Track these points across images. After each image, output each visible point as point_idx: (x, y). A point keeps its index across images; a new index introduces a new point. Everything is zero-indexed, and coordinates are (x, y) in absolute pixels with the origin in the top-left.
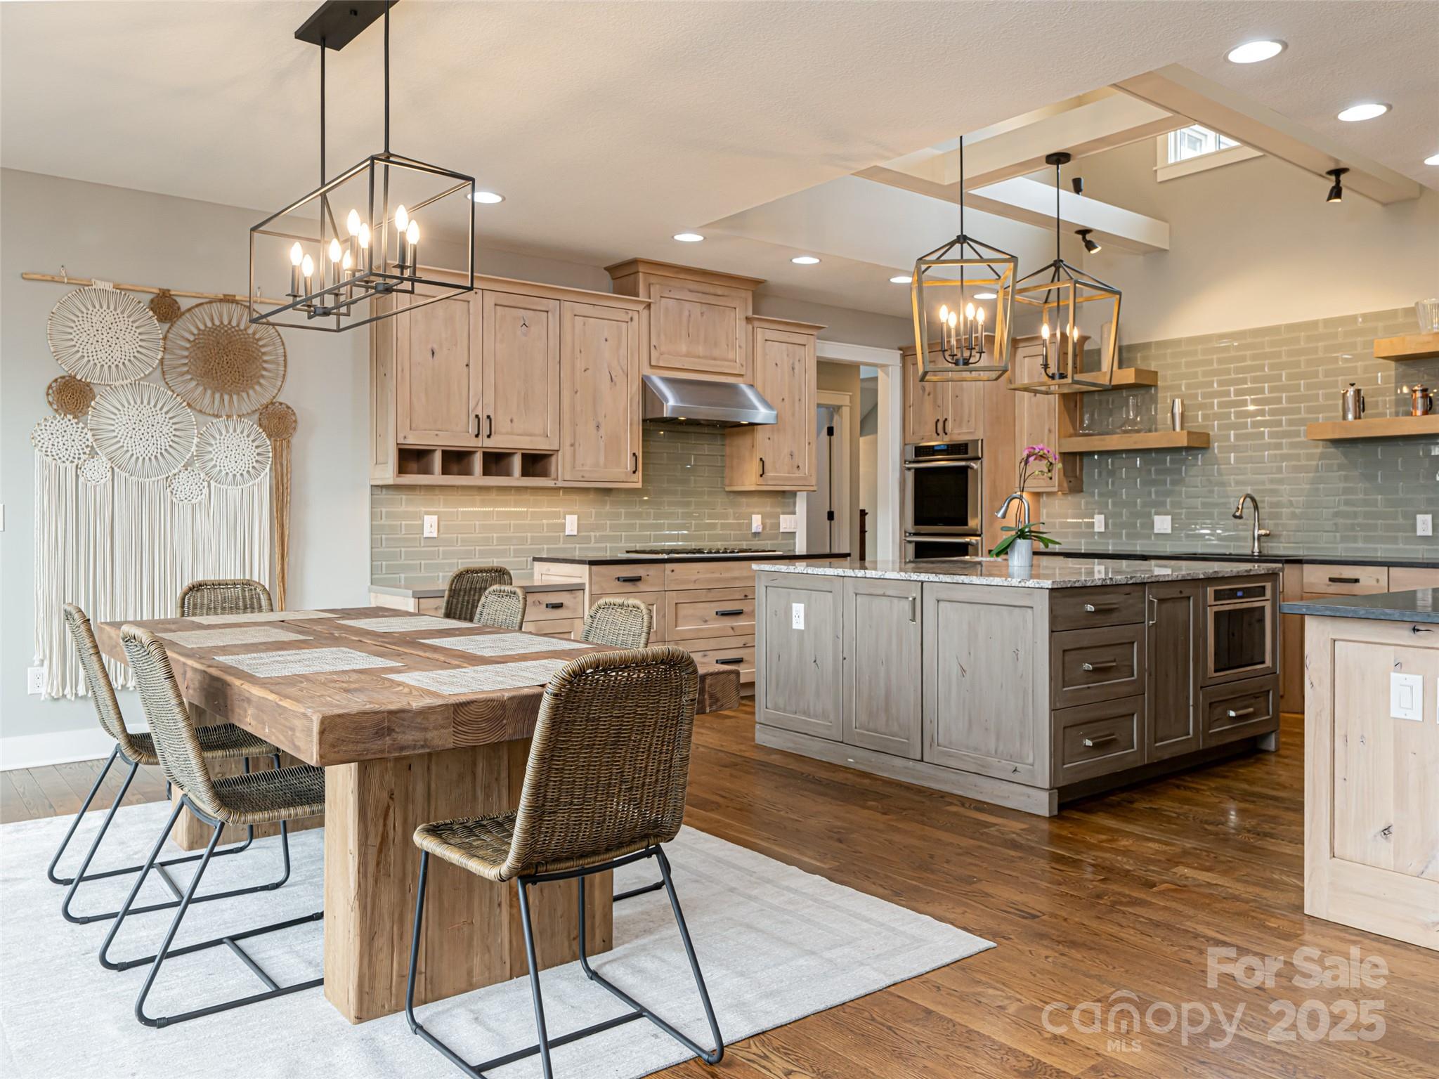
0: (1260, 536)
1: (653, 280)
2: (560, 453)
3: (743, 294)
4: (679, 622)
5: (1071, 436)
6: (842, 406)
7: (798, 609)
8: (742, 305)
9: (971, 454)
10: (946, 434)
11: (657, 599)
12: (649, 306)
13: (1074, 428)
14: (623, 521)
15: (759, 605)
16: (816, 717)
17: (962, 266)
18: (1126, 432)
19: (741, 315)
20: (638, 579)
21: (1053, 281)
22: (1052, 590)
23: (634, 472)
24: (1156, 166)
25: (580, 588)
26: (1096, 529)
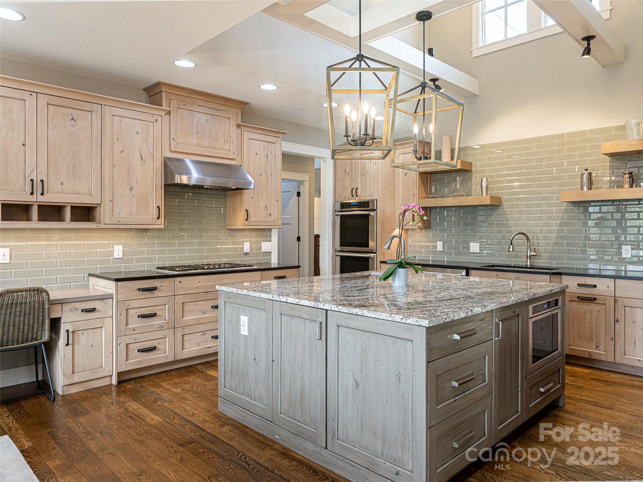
0: (530, 256)
1: (172, 97)
2: (102, 205)
3: (235, 110)
4: (185, 314)
5: (425, 198)
6: (305, 181)
7: (244, 320)
8: (234, 117)
9: (370, 208)
10: (357, 196)
11: (169, 301)
12: (169, 113)
13: (427, 194)
14: (156, 248)
15: (220, 314)
16: (255, 400)
17: (360, 73)
18: (455, 196)
19: (233, 122)
20: (155, 289)
21: (421, 94)
22: (428, 329)
23: (158, 218)
24: (472, 48)
25: (109, 297)
26: (438, 249)
